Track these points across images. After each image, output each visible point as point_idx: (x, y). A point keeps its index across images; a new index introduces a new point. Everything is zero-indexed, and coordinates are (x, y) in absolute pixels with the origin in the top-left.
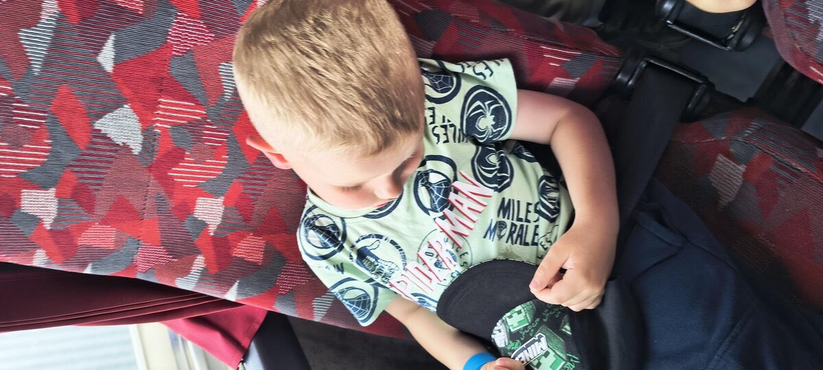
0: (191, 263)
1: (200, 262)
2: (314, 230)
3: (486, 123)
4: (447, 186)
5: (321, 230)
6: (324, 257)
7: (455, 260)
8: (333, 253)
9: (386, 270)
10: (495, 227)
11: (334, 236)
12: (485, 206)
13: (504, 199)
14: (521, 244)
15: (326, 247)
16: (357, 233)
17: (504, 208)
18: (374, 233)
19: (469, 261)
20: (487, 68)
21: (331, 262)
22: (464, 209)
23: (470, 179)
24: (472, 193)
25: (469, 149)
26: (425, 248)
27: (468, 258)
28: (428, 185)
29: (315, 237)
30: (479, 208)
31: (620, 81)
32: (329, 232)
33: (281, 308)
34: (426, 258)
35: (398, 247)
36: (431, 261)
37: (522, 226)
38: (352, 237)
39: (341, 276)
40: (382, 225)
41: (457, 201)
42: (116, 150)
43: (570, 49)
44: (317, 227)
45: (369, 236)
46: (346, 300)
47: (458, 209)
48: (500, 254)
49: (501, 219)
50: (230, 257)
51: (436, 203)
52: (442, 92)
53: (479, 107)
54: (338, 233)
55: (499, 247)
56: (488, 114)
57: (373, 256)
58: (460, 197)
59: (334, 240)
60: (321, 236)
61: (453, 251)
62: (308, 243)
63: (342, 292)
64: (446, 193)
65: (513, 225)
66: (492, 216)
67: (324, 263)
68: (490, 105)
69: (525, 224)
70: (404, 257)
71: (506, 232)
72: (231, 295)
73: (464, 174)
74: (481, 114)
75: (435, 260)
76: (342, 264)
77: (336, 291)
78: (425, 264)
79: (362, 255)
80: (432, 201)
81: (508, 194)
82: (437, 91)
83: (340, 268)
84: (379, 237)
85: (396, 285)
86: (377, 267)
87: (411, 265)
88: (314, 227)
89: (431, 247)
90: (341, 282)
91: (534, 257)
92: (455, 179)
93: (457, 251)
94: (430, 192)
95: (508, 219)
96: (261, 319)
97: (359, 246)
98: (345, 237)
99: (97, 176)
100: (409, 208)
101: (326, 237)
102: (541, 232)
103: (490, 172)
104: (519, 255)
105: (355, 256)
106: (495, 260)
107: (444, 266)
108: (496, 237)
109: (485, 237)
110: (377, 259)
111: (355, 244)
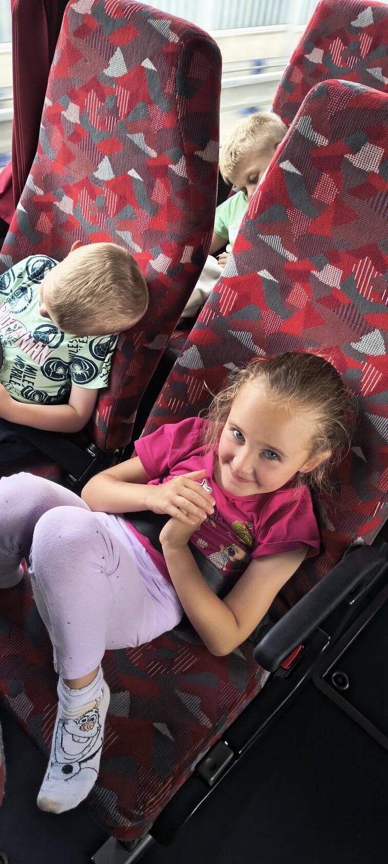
0: (40, 187)
1: (40, 192)
2: (43, 265)
3: (77, 370)
4: (46, 342)
5: (42, 270)
6: (27, 268)
7: (8, 338)
8: (29, 274)
9: (13, 301)
10: (21, 362)
11: (37, 276)
12: (34, 360)
13: (37, 370)
14: (11, 374)
15: (33, 270)
16: (36, 289)
17: (31, 370)
18: (32, 298)
19: (6, 346)
20: (104, 375)
21: (24, 272)
22: (34, 349)
23: (49, 355)
24: (41, 355)
25: (66, 359)
26: (19, 325)
27: (8, 345)
28: (49, 332)
29: (39, 265)
30: (33, 357)
31: (91, 445)
32: (40, 274)
33: (9, 234)
34: (13, 325)
35: (22, 310)
36: (12, 326)
37: (21, 377)
38: (35, 286)
39: (16, 275)
40: (36, 304)
41: (39, 345)
42: (95, 164)
43: (109, 421)
44: (45, 267)
45: (32, 296)
46: (4, 276)
47: (34, 346)
48: (7, 362)
49: (26, 366)
50: (42, 211)
51: (39, 334)
52: (95, 349)
53: (86, 367)
54: (38, 279)
55: (11, 362)
56: (82, 372)
57: (22, 296)
58: (40, 348)
59: (35, 276)
60: (38, 269)
61: (13, 338)
62: (36, 261)
63: (8, 274)
64: (42, 341)
65: (22, 372)
66: (28, 362)
67: (24, 268)
68: (86, 373)
69: (22, 379)
70: (16, 313)
71: (18, 367)
72: (20, 207)
73: (52, 352)
74: (82, 368)
75: (12, 328)
76: (22, 278)
77: (10, 271)
78: (11, 323)
79: (24, 290)
80: (40, 333)
81: (39, 373)
82: (95, 347)
83: (20, 276)
84: (30, 301)
85: (5, 306)
86: (16, 297)
87: (12, 316)
88: (44, 266)
89: (19, 328)
90: (14, 275)
91: (4, 380)
92: (50, 347)
93: (13, 340)
94: (46, 333)
95: (25, 370)
96: (7, 220)
97: (29, 289)
98: (35, 282)
99: (84, 149)
100: (40, 320)
101: (37, 272)
102: (16, 386)
103: (53, 367)
104: (6, 372)
105: (24, 286)
106: (4, 358)
107: (8, 332)
108: (16, 361)
109: (17, 356)
110: (20, 298)
111: (30, 287)
